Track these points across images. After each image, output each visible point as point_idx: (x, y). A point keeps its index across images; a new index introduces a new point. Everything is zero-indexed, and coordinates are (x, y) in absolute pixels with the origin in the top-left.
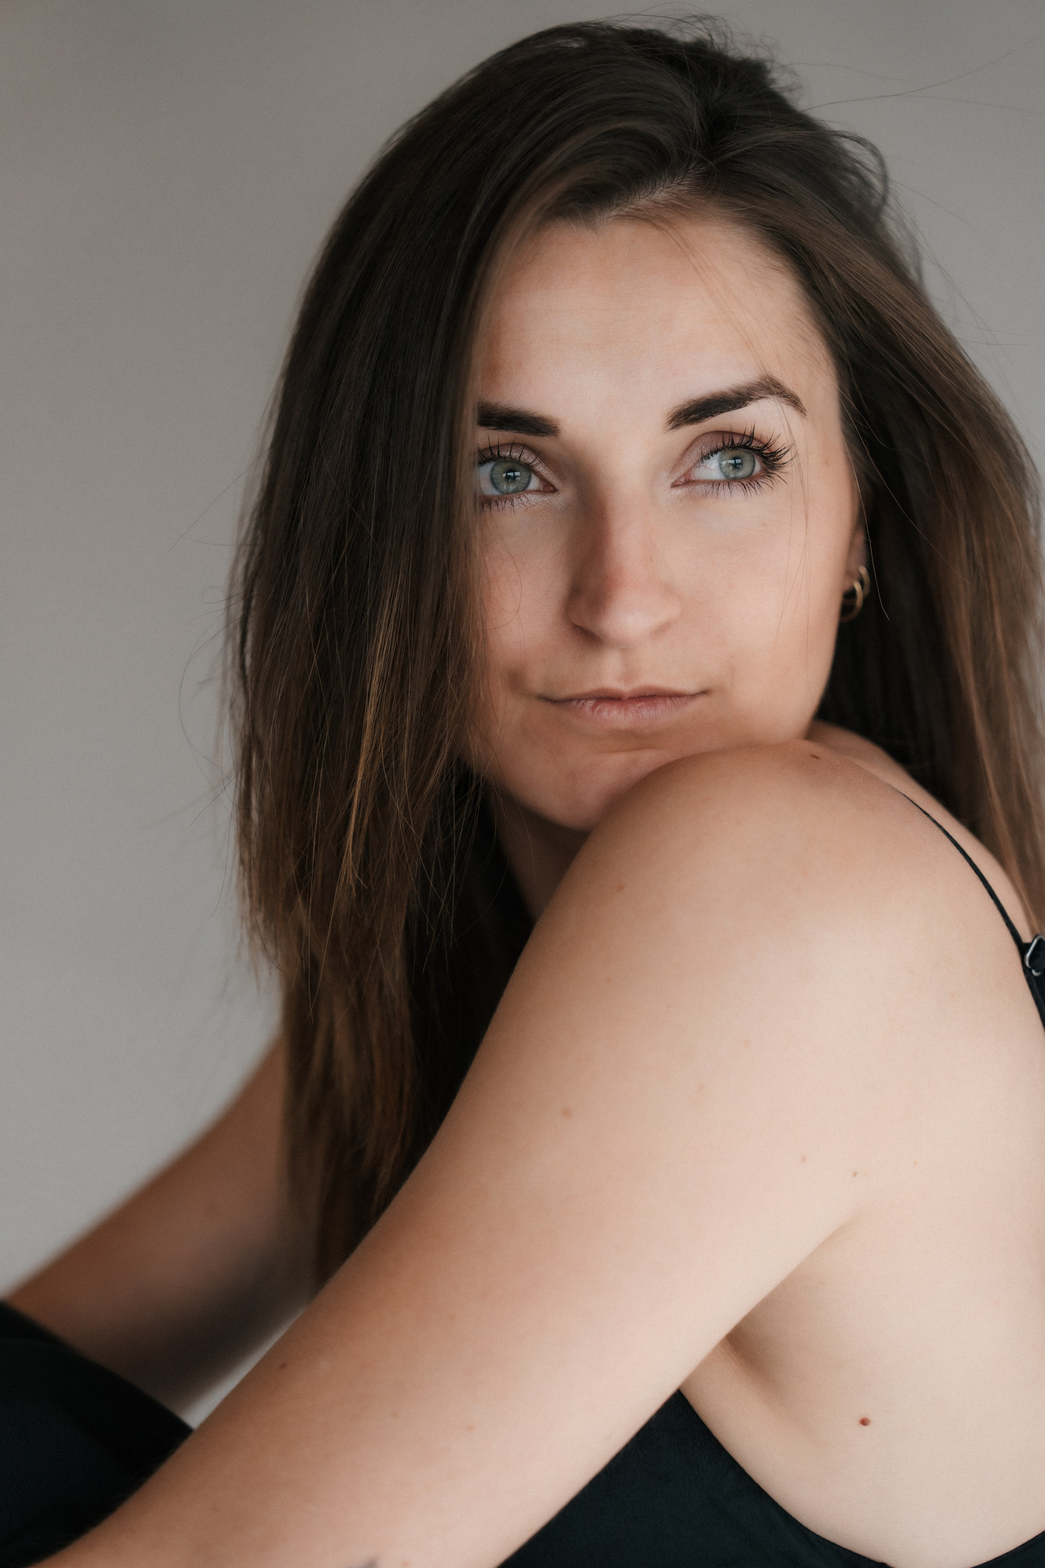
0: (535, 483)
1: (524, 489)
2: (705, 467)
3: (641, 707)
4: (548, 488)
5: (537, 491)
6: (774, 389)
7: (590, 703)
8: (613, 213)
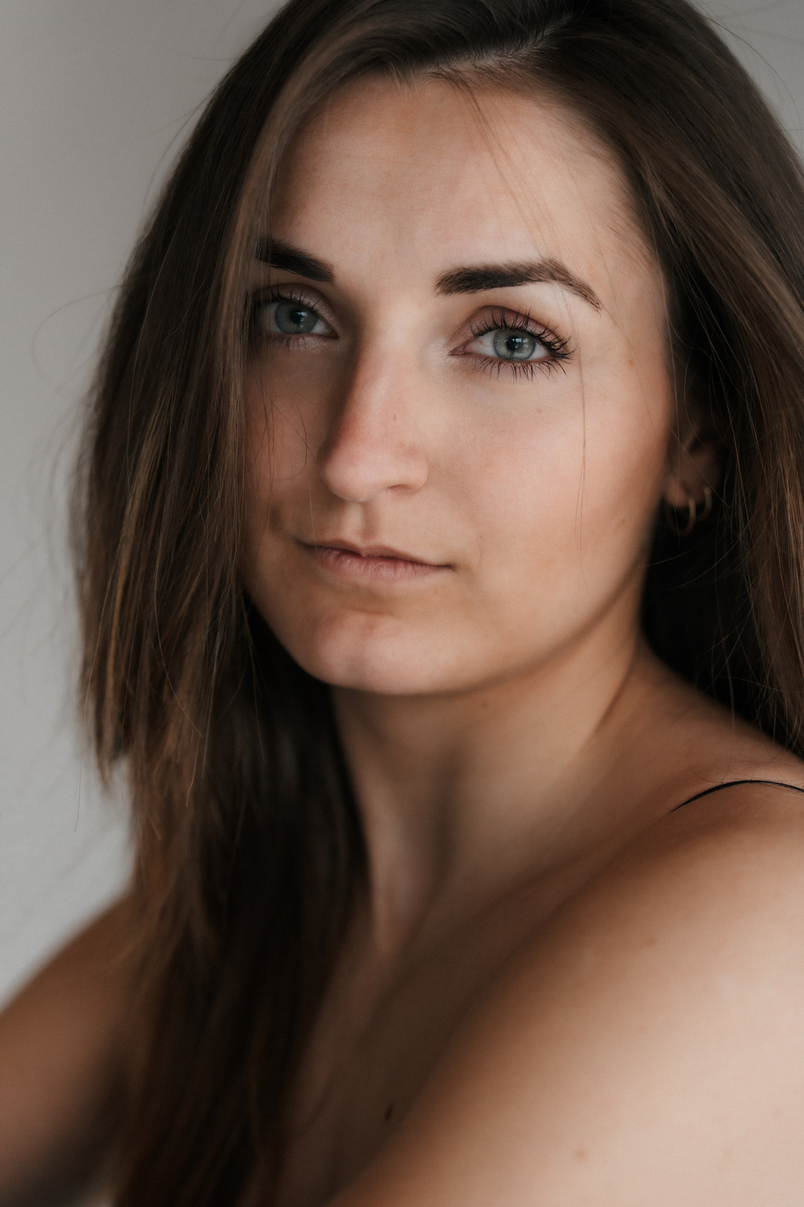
0: (319, 328)
1: (308, 332)
2: (481, 342)
3: (382, 566)
4: (331, 336)
5: (321, 336)
6: (557, 275)
7: (335, 553)
8: (430, 70)
